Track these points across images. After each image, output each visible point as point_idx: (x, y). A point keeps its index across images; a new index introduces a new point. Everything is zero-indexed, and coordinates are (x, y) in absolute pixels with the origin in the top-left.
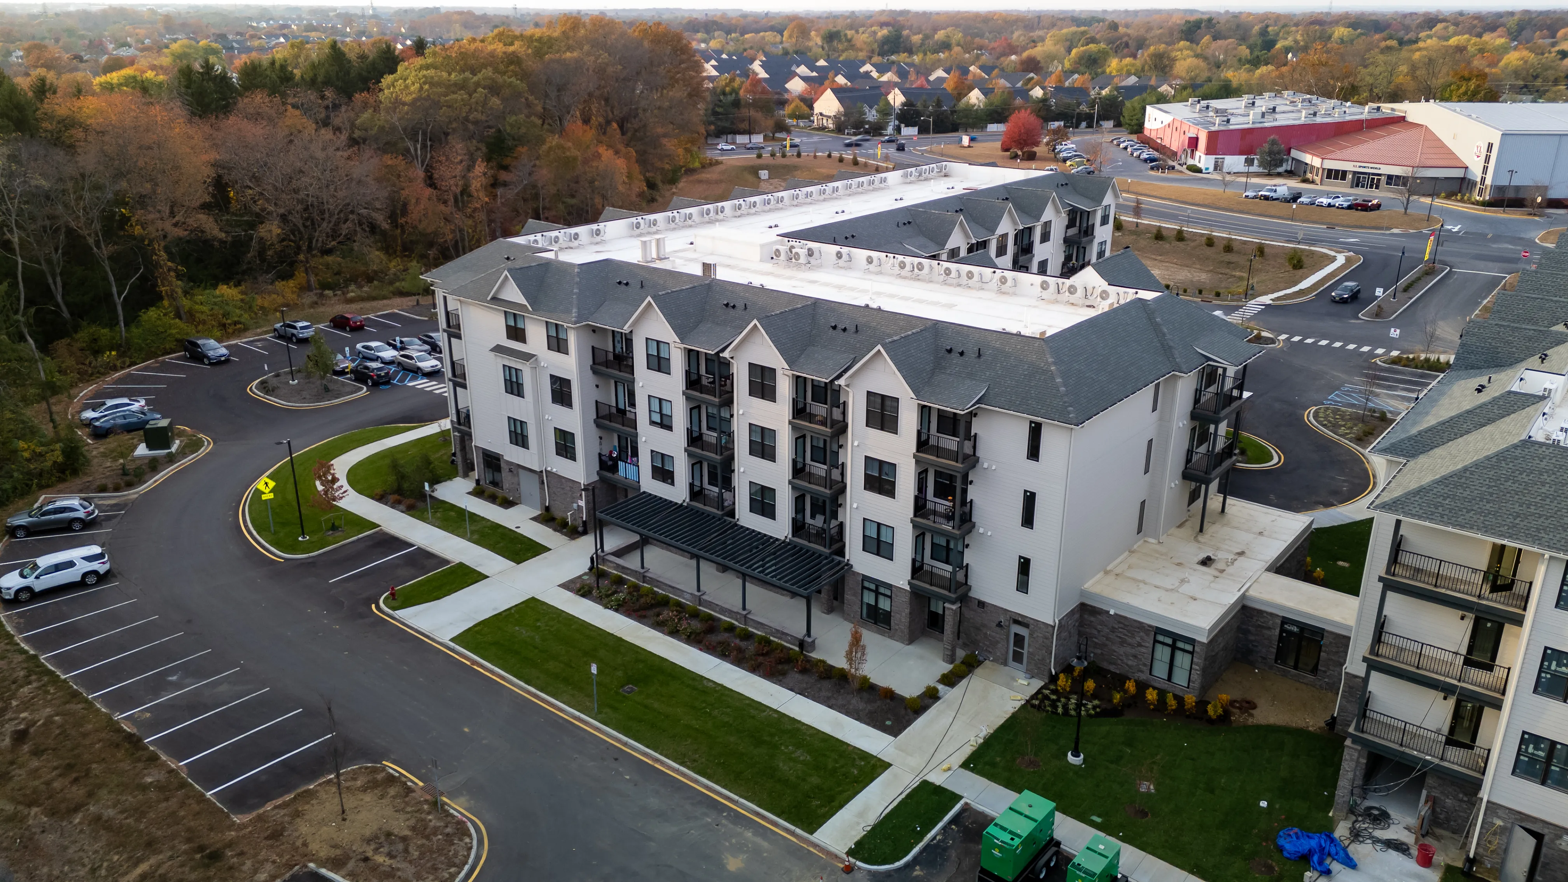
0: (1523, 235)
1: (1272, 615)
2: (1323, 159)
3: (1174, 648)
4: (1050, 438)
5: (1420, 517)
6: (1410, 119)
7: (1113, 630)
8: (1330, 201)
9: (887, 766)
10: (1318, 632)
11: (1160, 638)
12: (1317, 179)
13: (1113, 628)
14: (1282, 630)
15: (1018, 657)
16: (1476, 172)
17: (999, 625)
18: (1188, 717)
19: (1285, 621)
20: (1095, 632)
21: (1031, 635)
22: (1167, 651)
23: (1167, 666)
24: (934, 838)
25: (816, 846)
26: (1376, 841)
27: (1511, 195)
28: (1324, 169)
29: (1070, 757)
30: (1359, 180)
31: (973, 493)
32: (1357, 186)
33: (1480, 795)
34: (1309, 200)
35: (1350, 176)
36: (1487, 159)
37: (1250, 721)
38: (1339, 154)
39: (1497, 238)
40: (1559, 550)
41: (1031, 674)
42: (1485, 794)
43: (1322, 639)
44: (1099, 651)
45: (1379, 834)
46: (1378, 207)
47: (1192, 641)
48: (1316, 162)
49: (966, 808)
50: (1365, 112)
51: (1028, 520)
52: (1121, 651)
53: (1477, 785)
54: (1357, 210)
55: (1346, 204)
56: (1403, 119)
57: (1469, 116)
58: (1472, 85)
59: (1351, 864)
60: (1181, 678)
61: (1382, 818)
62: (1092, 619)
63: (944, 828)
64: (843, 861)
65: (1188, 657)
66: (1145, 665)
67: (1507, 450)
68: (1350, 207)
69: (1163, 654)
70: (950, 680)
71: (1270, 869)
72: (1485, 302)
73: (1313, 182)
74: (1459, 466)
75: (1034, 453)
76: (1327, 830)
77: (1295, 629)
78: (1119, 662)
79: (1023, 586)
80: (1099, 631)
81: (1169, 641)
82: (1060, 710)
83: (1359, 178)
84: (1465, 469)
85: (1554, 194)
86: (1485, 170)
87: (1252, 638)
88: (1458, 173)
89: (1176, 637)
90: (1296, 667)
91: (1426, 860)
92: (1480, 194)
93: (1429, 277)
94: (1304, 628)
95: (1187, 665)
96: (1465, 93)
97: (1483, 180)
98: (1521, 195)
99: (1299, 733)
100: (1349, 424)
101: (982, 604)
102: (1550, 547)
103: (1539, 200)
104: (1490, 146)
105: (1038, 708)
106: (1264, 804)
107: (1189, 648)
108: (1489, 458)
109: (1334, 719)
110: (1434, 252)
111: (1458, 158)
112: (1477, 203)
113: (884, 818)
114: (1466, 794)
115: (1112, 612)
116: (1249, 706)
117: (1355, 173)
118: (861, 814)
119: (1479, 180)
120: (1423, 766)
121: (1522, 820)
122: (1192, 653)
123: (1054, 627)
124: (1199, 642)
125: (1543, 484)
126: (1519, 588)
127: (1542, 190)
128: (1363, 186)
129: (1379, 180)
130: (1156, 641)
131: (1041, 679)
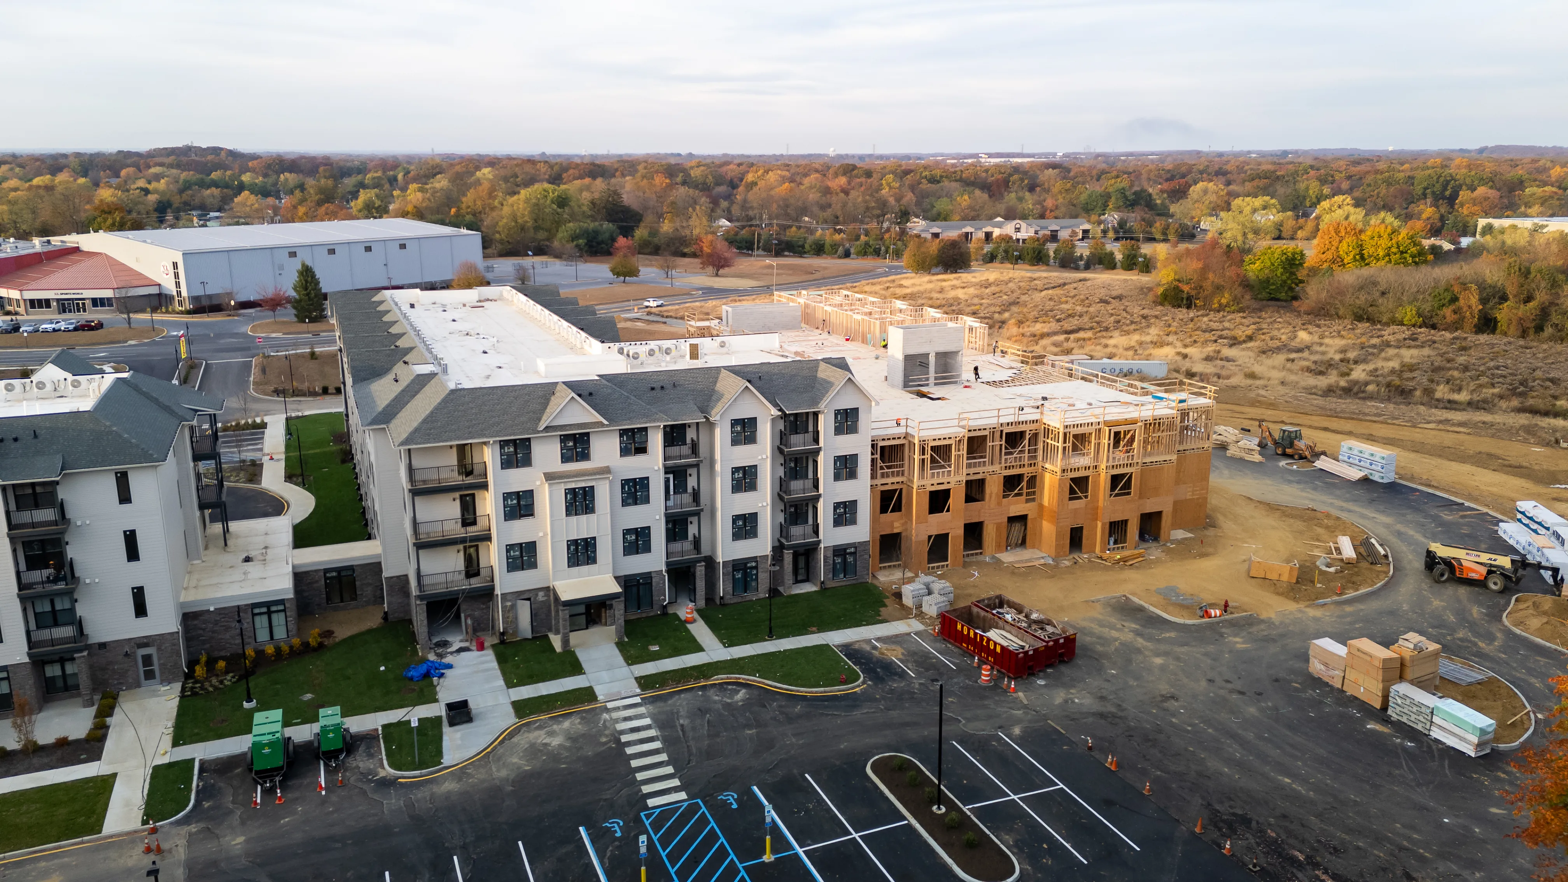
0: (236, 331)
1: (316, 571)
2: (21, 291)
3: (269, 613)
4: (138, 482)
5: (424, 443)
6: (85, 247)
7: (216, 623)
8: (53, 326)
9: (114, 776)
10: (351, 568)
11: (256, 611)
12: (21, 310)
13: (216, 621)
14: (326, 578)
15: (150, 675)
16: (169, 286)
17: (127, 655)
18: (299, 654)
19: (326, 571)
20: (201, 632)
21: (159, 649)
22: (265, 618)
23: (268, 630)
24: (198, 786)
25: (111, 837)
26: (452, 653)
27: (205, 303)
28: (25, 300)
29: (246, 705)
30: (65, 306)
31: (71, 552)
32: (64, 311)
33: (496, 593)
34: (32, 328)
35: (55, 304)
36: (177, 276)
37: (337, 640)
38: (34, 285)
39: (219, 336)
40: (495, 437)
41: (167, 680)
42: (498, 591)
43: (354, 572)
44: (208, 646)
45: (449, 650)
46: (100, 326)
47: (281, 602)
48: (14, 294)
49: (202, 763)
50: (37, 244)
51: (133, 554)
52: (227, 636)
53: (492, 588)
54: (84, 330)
55: (71, 327)
56: (76, 250)
57: (145, 241)
58: (117, 216)
59: (450, 666)
60: (280, 633)
61: (445, 644)
62: (196, 622)
63: (199, 778)
64: (144, 831)
65: (282, 615)
66: (250, 637)
67: (446, 397)
68: (76, 329)
69: (261, 622)
70: (106, 711)
71: (414, 690)
72: (252, 379)
73: (16, 314)
74: (427, 412)
75: (125, 497)
76: (425, 660)
77: (334, 574)
78: (228, 645)
79: (141, 610)
80: (204, 630)
81: (264, 610)
82: (211, 689)
83: (63, 305)
84: (432, 412)
85: (243, 298)
86: (178, 285)
87: (306, 594)
88: (154, 290)
89: (268, 604)
90: (342, 601)
91: (481, 647)
92: (180, 303)
93: (196, 370)
94: (339, 570)
95: (283, 621)
96: (113, 224)
97: (179, 293)
98: (215, 302)
99: (370, 631)
100: (234, 474)
101: (103, 646)
102: (491, 437)
103: (233, 303)
104: (175, 265)
105: (194, 694)
106: (382, 668)
107: (281, 607)
108: (440, 404)
109: (386, 613)
110: (189, 351)
111: (147, 278)
112: (182, 313)
113: (148, 795)
114: (483, 604)
115: (212, 609)
116: (329, 633)
117: (58, 300)
118: (127, 804)
119: (175, 293)
120: (463, 593)
121: (519, 596)
122: (284, 611)
123: (178, 633)
124: (288, 599)
125: (472, 408)
126: (477, 470)
127: (230, 295)
128: (70, 311)
129: (84, 304)
130: (254, 615)
131: (178, 681)
